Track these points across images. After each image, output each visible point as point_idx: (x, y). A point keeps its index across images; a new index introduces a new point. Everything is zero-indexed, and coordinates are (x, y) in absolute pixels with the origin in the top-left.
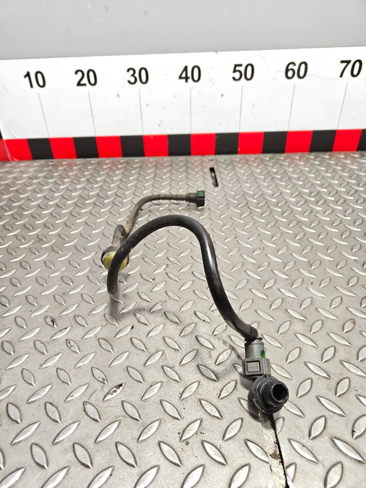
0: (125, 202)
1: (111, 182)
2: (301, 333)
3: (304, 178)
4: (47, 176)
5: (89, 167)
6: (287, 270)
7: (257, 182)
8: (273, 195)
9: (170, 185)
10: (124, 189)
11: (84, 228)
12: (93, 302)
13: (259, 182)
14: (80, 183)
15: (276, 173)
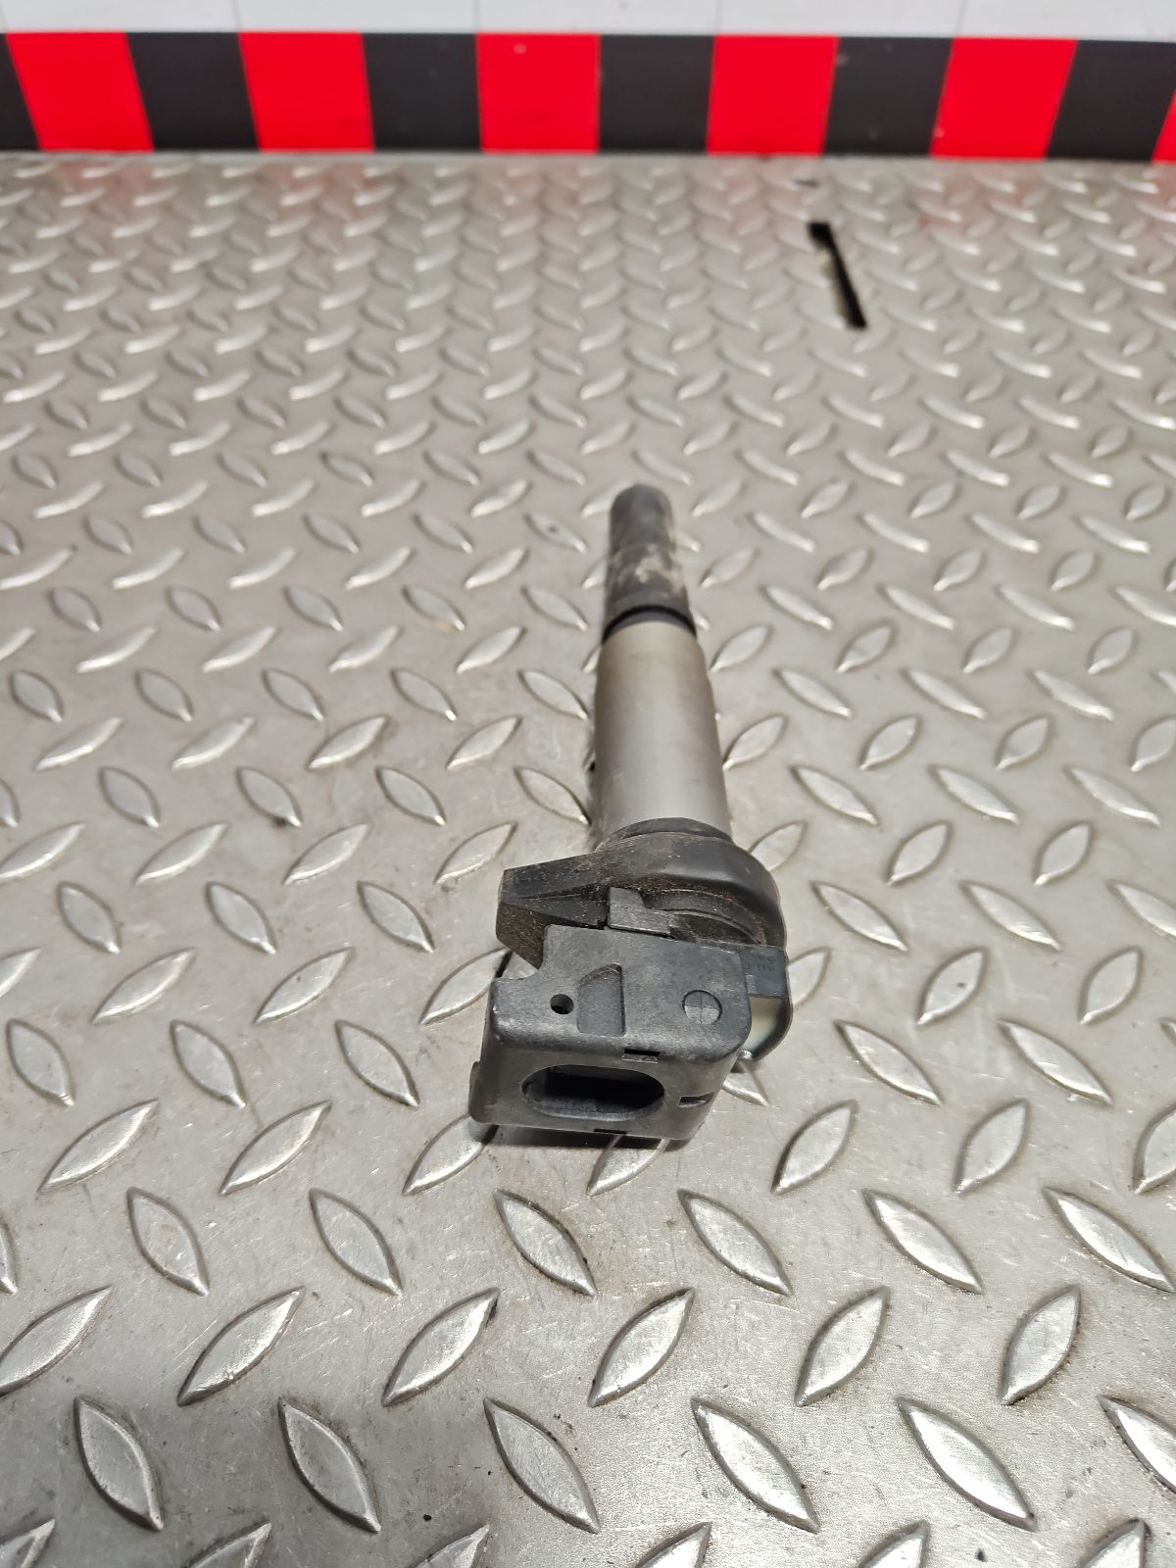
0: (398, 400)
1: (323, 285)
5: (215, 201)
7: (1054, 313)
8: (1154, 393)
9: (625, 311)
10: (390, 327)
15: (1137, 269)
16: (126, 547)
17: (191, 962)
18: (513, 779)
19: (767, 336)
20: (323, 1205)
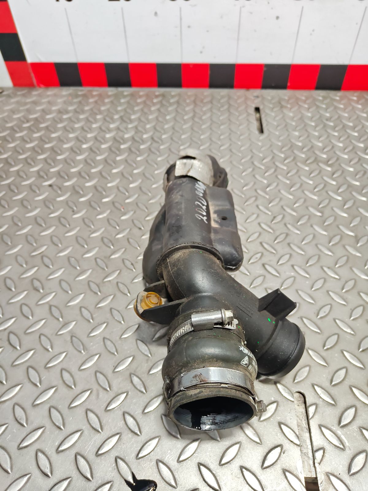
0: (162, 149)
1: (146, 122)
2: (340, 318)
3: (360, 127)
7: (306, 130)
10: (160, 132)
11: (120, 181)
12: (135, 269)
13: (309, 130)
15: (328, 119)
16: (109, 178)
19: (241, 135)
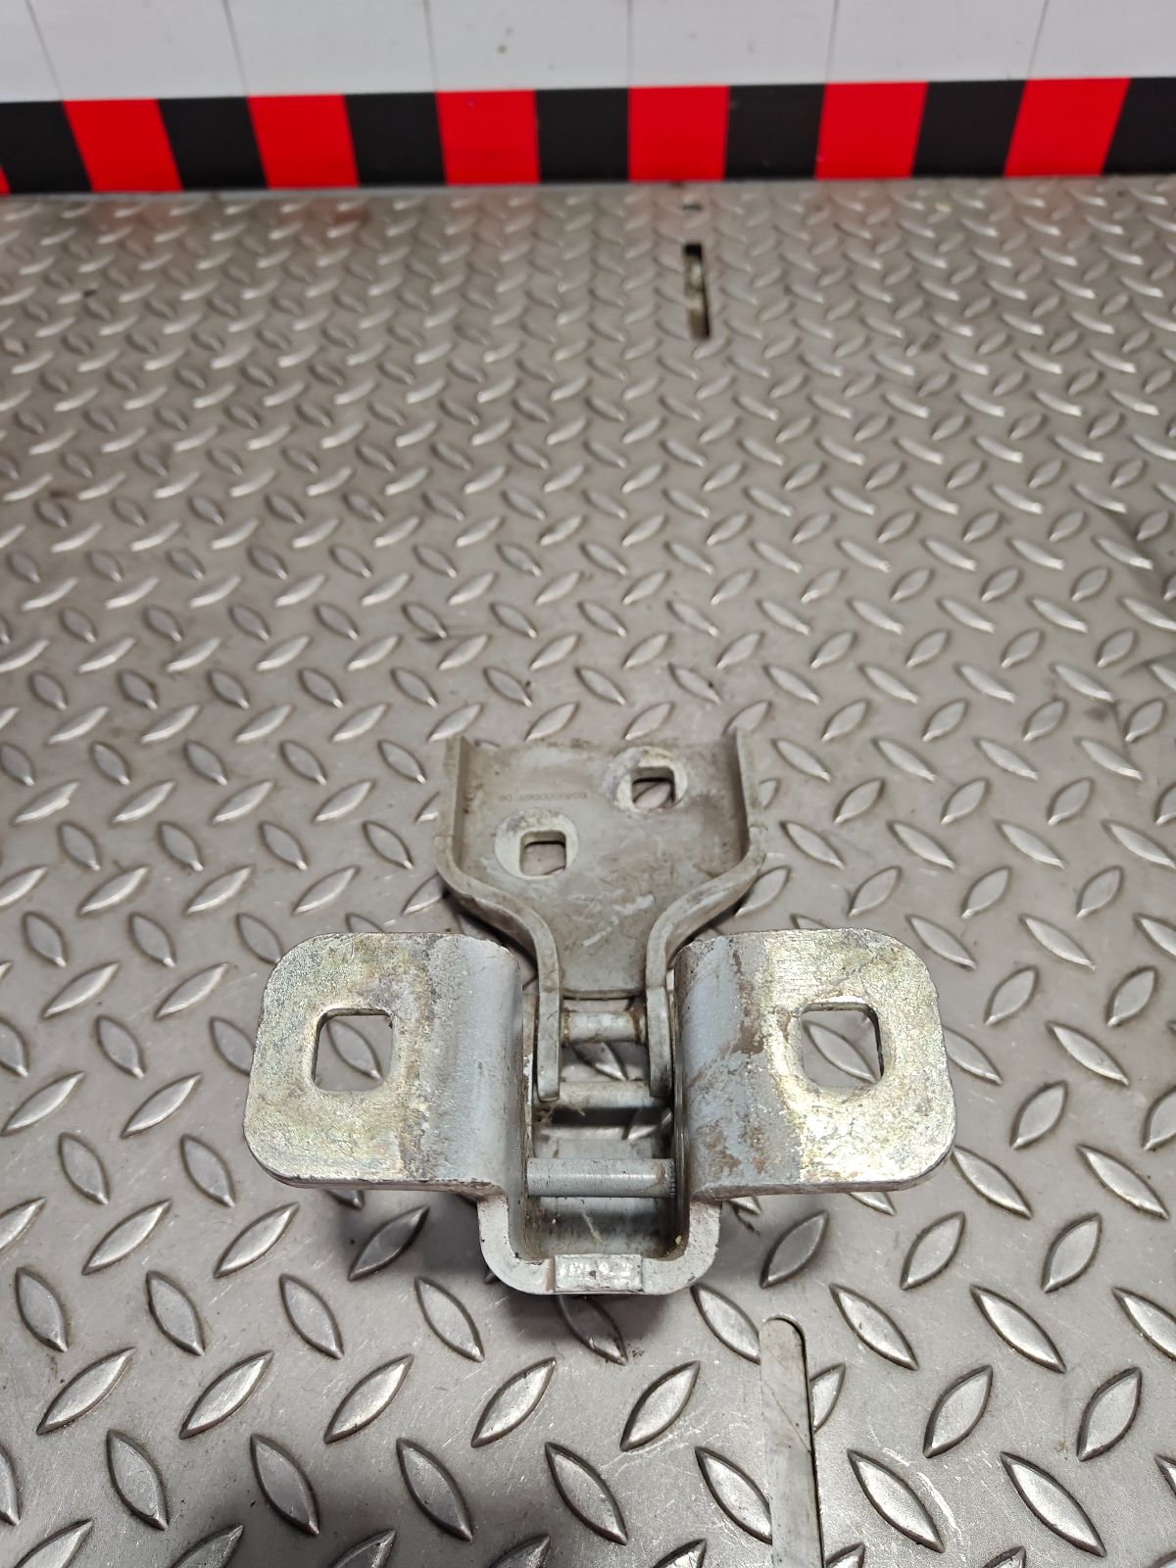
0: (341, 406)
1: (296, 310)
4: (54, 276)
5: (218, 237)
6: (935, 739)
8: (919, 387)
9: (524, 328)
10: (344, 345)
11: (181, 528)
13: (873, 321)
14: (176, 309)
15: (945, 279)
16: (140, 520)
17: (174, 790)
18: (389, 679)
19: (630, 344)
20: (246, 923)
